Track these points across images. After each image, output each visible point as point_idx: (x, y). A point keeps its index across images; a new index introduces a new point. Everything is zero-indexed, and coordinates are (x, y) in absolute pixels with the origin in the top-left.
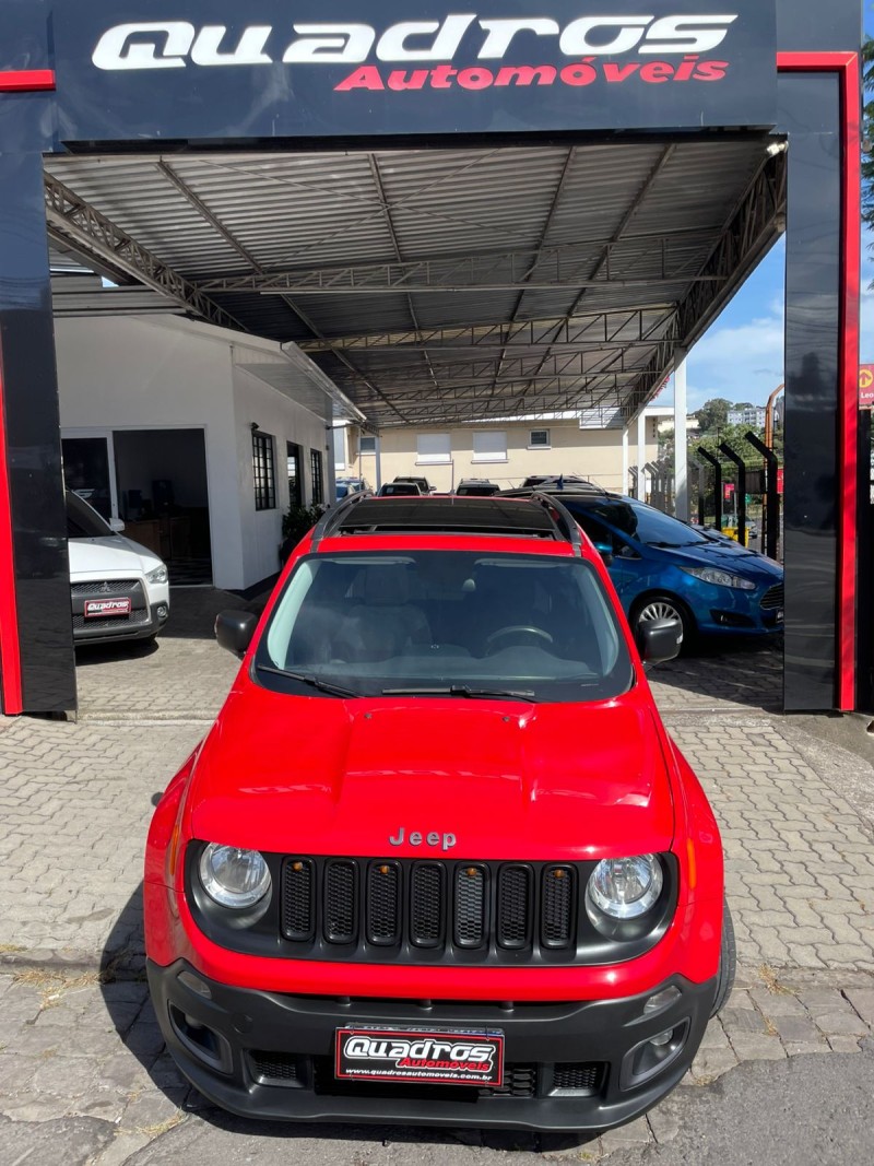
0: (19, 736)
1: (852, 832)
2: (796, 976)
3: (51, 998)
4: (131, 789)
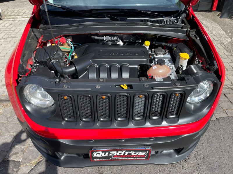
1: (219, 46)
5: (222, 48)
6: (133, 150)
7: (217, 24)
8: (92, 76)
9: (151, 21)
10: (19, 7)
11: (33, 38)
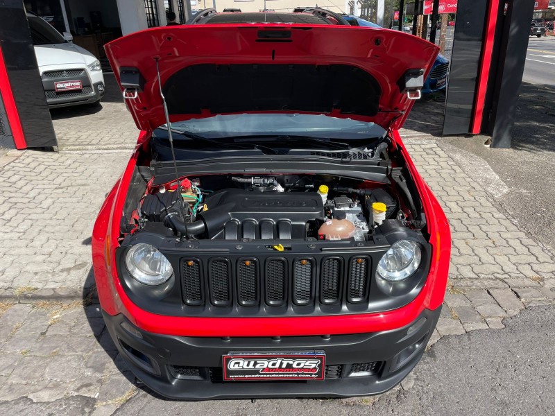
0: (27, 161)
1: (483, 200)
2: (463, 283)
3: (55, 317)
4: (92, 191)
5: (490, 205)
6: (294, 358)
7: (482, 160)
8: (231, 237)
9: (328, 155)
10: (90, 129)
11: (139, 180)
